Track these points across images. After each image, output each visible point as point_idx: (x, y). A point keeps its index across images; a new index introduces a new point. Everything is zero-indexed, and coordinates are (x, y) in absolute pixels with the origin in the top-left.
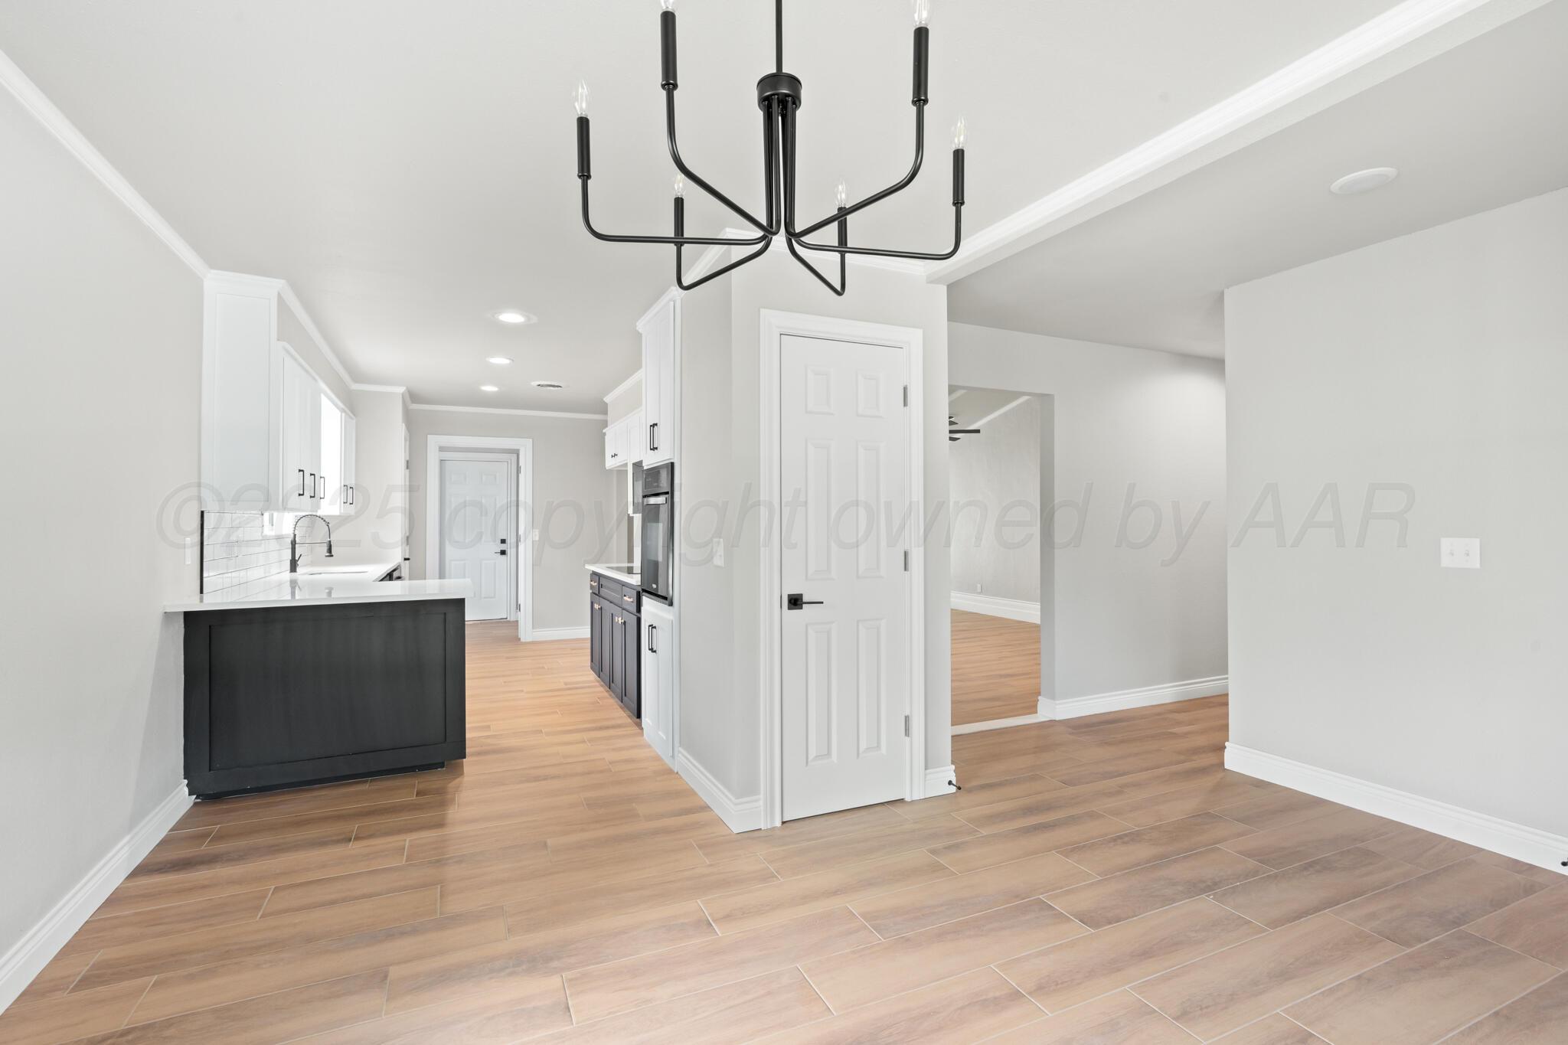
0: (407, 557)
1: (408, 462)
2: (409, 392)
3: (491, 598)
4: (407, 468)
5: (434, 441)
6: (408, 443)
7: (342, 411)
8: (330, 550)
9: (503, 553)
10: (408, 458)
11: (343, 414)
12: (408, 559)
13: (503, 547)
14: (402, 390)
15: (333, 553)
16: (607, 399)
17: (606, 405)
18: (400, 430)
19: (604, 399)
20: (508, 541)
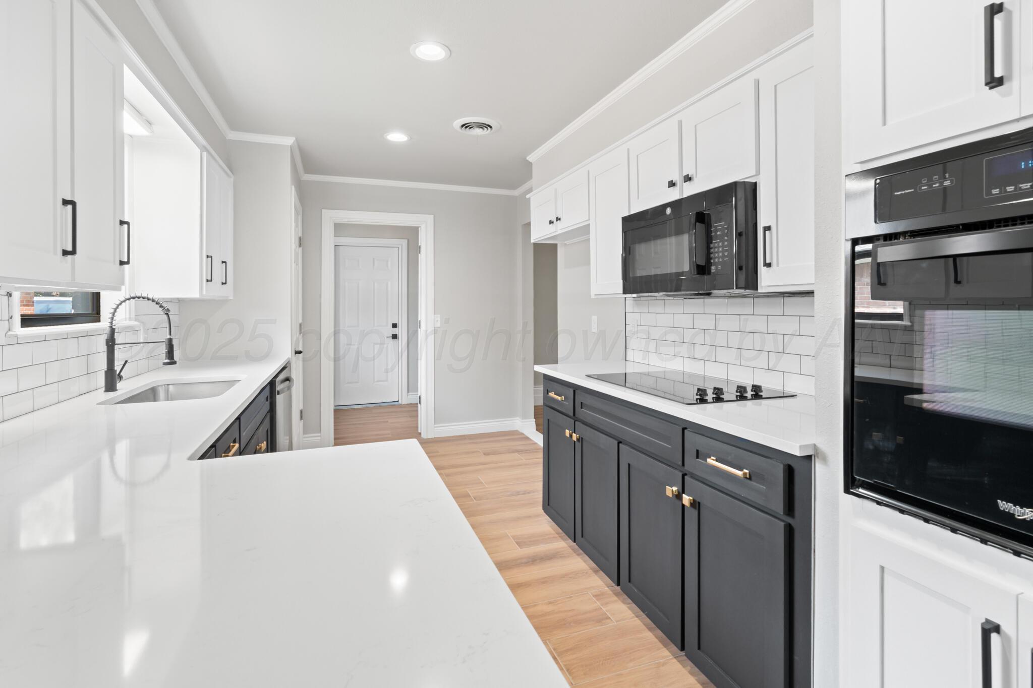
0: (300, 349)
1: (300, 239)
2: (301, 150)
3: (384, 381)
4: (300, 246)
5: (330, 217)
6: (300, 218)
7: (203, 149)
8: (170, 353)
9: (395, 337)
10: (300, 235)
11: (205, 154)
12: (300, 352)
13: (395, 331)
14: (289, 141)
15: (176, 358)
16: (530, 158)
17: (530, 164)
18: (288, 197)
19: (527, 158)
20: (399, 325)
